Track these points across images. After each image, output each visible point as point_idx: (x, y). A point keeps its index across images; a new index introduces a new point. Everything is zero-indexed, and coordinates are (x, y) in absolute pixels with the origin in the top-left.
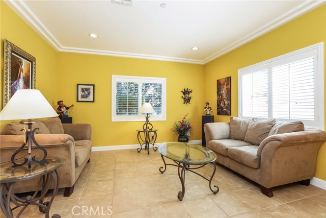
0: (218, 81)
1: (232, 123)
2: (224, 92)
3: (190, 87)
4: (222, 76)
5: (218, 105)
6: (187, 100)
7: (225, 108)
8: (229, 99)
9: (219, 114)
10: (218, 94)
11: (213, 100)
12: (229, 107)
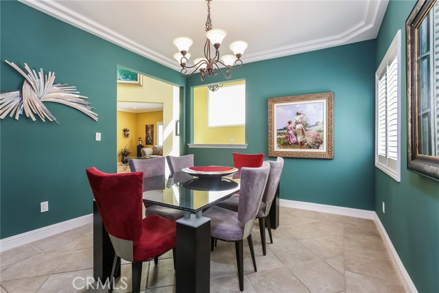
0: (146, 126)
1: (154, 148)
2: (149, 132)
3: (128, 128)
4: (149, 123)
5: (146, 139)
6: (127, 136)
7: (150, 141)
8: (153, 136)
9: (146, 144)
10: (146, 133)
11: (143, 136)
12: (152, 140)
